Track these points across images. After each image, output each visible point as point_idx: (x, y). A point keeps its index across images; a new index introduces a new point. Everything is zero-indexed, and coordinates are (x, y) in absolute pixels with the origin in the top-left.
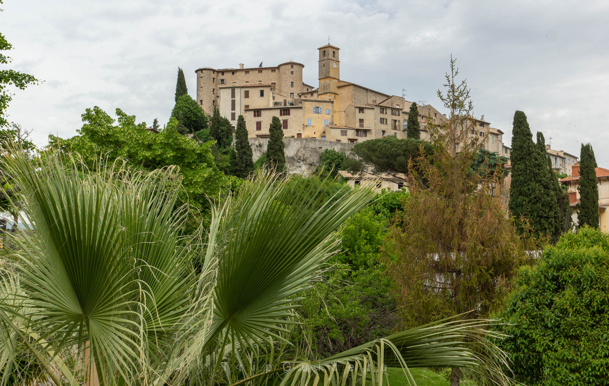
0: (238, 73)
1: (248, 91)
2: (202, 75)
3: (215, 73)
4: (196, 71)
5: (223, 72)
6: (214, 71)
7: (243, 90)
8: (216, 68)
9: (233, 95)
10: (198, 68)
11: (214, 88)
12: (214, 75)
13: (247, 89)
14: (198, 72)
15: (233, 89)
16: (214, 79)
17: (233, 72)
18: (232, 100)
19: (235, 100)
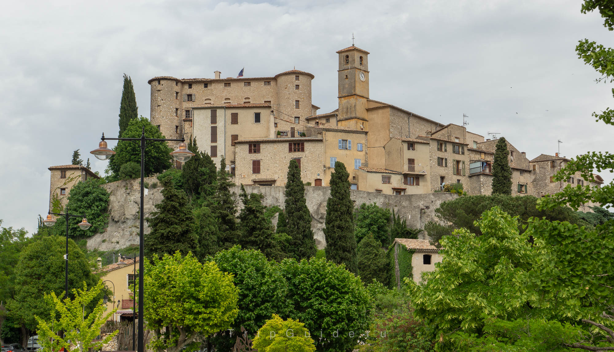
0: (213, 85)
1: (237, 114)
2: (159, 87)
3: (179, 84)
4: (150, 82)
5: (190, 83)
6: (177, 81)
7: (229, 112)
8: (180, 78)
9: (214, 120)
10: (153, 77)
11: (178, 107)
12: (177, 88)
13: (234, 111)
14: (154, 83)
15: (214, 110)
16: (177, 93)
17: (206, 83)
18: (212, 127)
19: (216, 127)
